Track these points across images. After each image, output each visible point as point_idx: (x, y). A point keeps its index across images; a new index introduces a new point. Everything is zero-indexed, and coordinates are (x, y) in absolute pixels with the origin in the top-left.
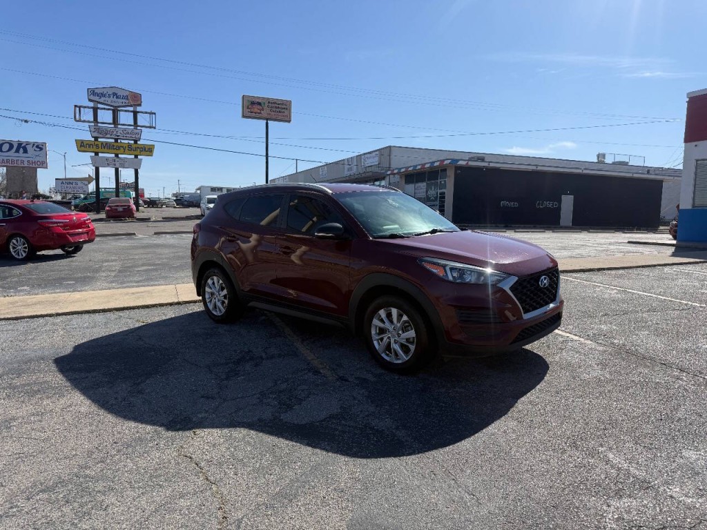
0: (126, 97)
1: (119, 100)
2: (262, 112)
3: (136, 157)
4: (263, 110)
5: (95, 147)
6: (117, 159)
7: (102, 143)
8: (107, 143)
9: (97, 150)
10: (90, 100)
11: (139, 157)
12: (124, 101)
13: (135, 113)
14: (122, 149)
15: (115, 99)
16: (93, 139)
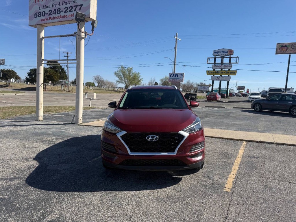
0: (227, 52)
1: (224, 54)
2: (287, 50)
3: (229, 76)
4: (288, 49)
5: (213, 73)
6: (221, 77)
7: (216, 71)
8: (217, 71)
9: (214, 74)
10: (214, 55)
11: (230, 76)
12: (226, 53)
13: (230, 58)
14: (223, 73)
15: (223, 53)
16: (213, 70)
